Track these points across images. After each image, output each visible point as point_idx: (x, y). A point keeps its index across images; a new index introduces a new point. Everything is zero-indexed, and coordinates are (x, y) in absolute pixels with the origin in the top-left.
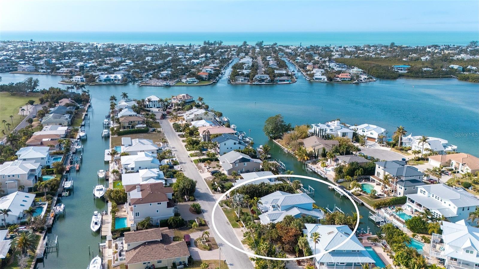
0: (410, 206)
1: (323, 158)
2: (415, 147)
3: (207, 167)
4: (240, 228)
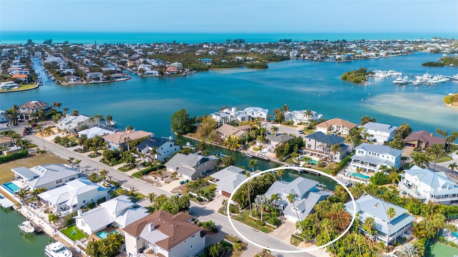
0: (355, 166)
1: (251, 143)
2: (297, 120)
3: (159, 178)
4: (273, 231)
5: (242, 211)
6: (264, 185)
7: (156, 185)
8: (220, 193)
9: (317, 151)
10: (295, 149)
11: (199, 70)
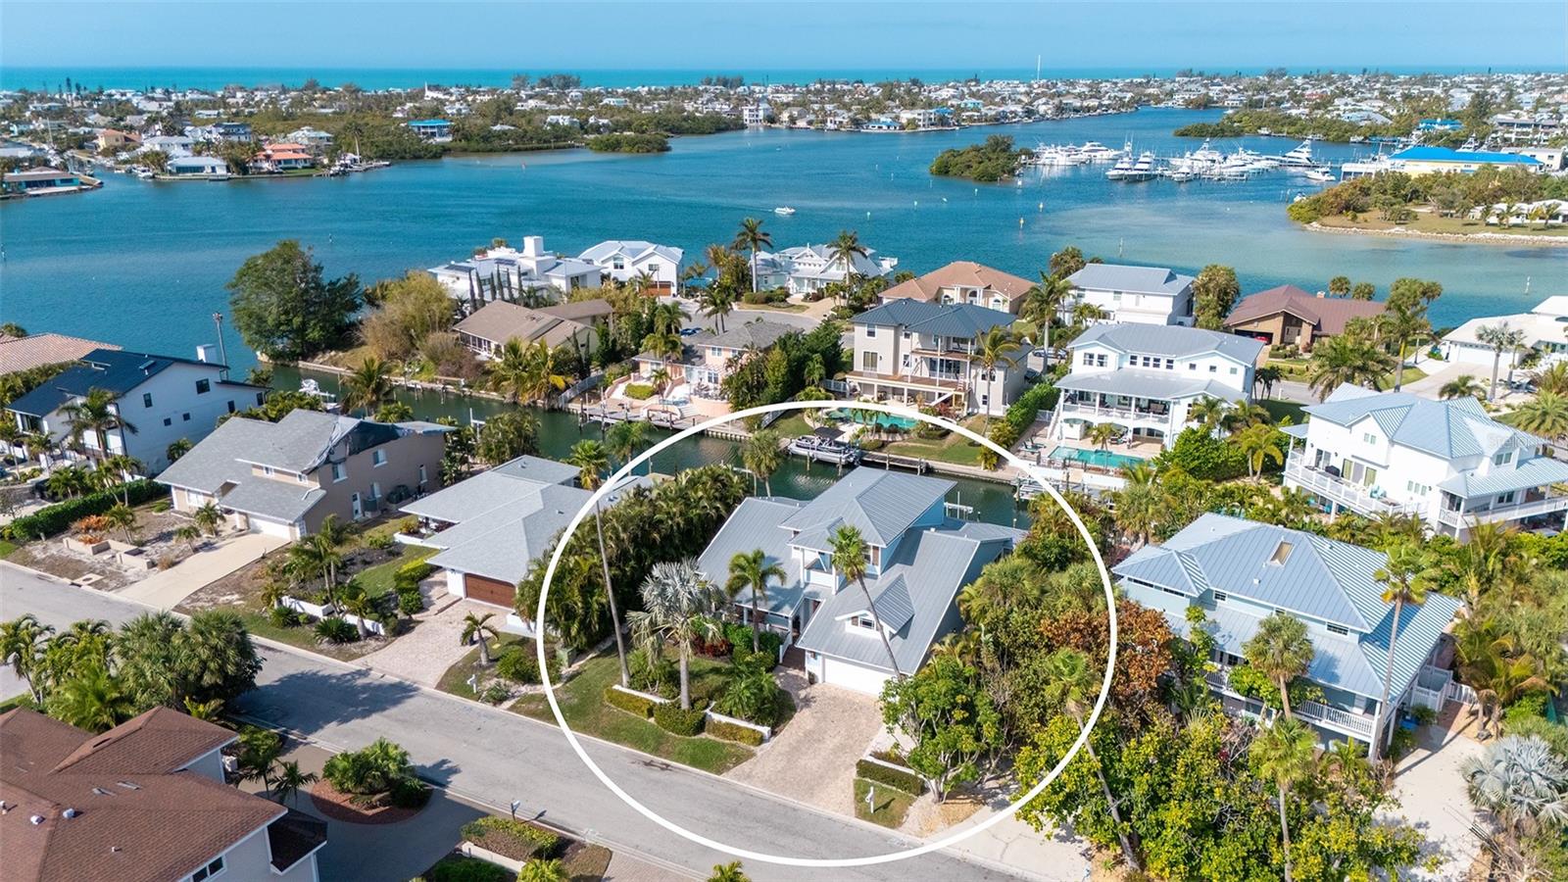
0: (1075, 421)
1: (614, 368)
2: (799, 281)
3: (119, 547)
4: (751, 755)
5: (576, 667)
6: (689, 521)
7: (97, 585)
8: (456, 585)
9: (902, 379)
10: (811, 373)
11: (403, 158)
